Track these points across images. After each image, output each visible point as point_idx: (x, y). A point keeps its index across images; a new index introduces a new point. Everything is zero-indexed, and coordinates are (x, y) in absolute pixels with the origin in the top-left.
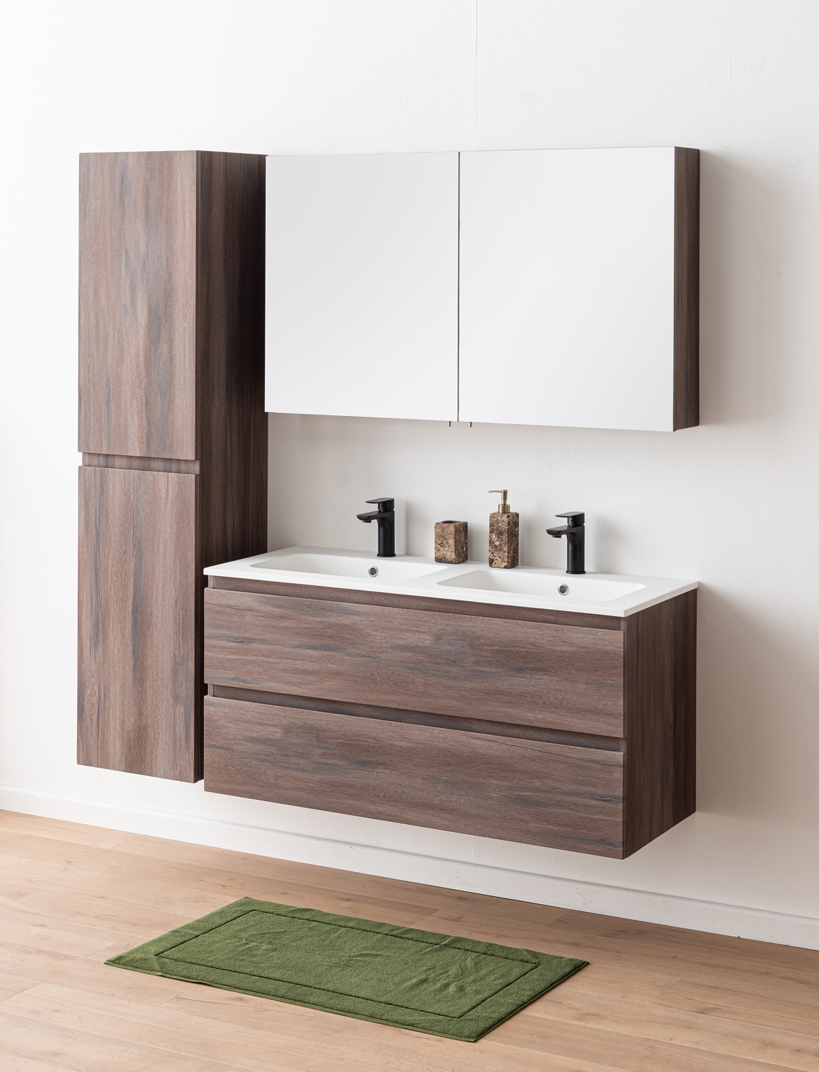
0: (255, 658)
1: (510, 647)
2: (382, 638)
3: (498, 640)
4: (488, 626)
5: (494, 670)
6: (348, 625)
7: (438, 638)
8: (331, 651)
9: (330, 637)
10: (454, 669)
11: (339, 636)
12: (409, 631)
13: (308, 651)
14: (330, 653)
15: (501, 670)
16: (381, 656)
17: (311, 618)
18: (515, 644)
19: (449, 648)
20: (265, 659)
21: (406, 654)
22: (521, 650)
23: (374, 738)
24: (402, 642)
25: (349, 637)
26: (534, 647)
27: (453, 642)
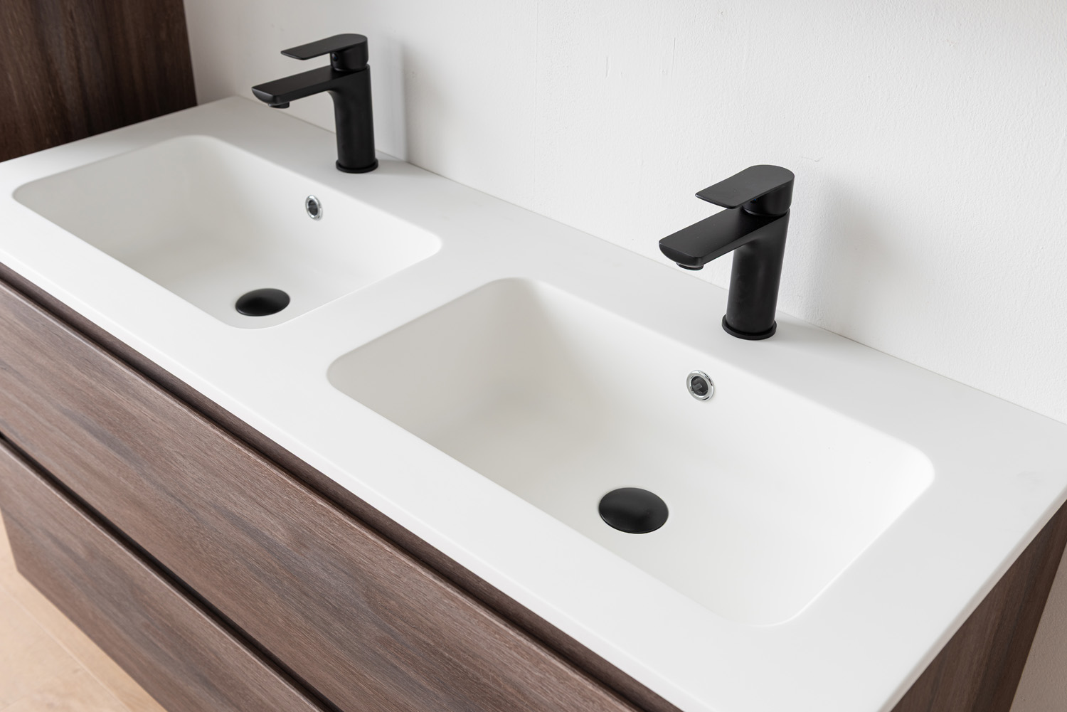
0: (17, 401)
1: (458, 657)
2: (196, 477)
3: (430, 625)
4: (406, 580)
5: (424, 683)
6: (134, 418)
7: (300, 540)
8: (119, 453)
9: (110, 423)
10: (337, 625)
11: (125, 433)
12: (242, 493)
13: (85, 432)
14: (118, 456)
15: (441, 694)
16: (200, 511)
17: (75, 371)
18: (470, 659)
19: (323, 575)
20: (32, 412)
21: (243, 537)
22: (485, 680)
23: (215, 653)
24: (234, 509)
25: (142, 444)
26: (520, 696)
27: (330, 567)
